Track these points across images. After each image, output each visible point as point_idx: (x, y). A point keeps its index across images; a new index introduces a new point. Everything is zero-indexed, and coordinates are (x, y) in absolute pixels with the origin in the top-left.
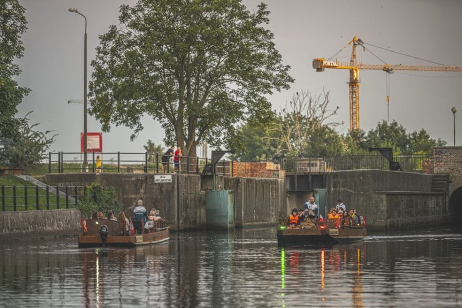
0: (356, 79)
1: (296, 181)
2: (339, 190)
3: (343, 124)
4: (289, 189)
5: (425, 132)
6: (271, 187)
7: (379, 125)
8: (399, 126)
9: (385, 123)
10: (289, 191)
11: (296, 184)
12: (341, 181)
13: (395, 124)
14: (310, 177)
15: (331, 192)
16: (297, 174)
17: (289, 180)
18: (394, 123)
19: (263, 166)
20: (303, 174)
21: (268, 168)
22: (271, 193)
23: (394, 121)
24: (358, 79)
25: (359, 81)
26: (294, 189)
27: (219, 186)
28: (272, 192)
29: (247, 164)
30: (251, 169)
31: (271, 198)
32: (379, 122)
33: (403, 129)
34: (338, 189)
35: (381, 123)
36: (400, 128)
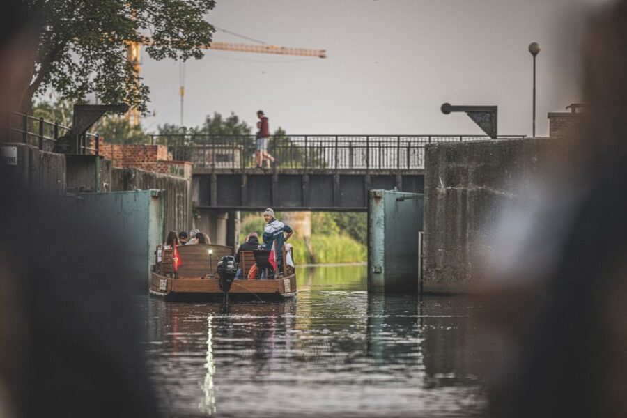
0: (136, 60)
1: (214, 187)
2: (465, 191)
3: (154, 115)
4: (198, 204)
5: (284, 132)
6: (177, 195)
7: (208, 120)
8: (240, 122)
9: (218, 118)
10: (199, 208)
11: (214, 194)
12: (472, 167)
13: (235, 119)
14: (245, 179)
15: (439, 197)
16: (216, 172)
17: (198, 183)
18: (232, 116)
19: (149, 153)
20: (231, 173)
21: (159, 157)
22: (176, 209)
23: (233, 113)
24: (139, 59)
25: (139, 62)
26: (210, 204)
27: (105, 184)
28: (178, 207)
29: (116, 148)
30: (124, 158)
31: (177, 220)
32: (208, 116)
33: (247, 127)
34: (460, 188)
35: (212, 117)
36: (241, 125)
